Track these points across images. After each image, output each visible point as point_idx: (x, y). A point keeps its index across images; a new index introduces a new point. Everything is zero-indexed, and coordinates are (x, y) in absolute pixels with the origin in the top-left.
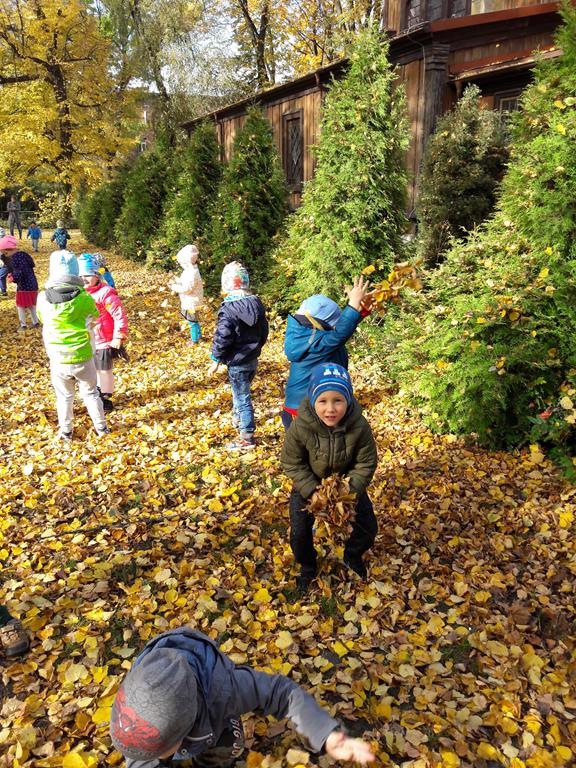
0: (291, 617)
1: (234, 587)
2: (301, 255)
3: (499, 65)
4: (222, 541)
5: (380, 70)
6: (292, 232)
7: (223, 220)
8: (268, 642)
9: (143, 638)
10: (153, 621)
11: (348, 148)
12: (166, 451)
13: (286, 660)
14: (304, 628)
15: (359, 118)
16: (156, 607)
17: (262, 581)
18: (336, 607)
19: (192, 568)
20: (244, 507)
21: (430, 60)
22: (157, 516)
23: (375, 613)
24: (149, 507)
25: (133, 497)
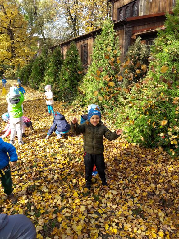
0: (85, 201)
1: (67, 192)
2: (87, 88)
3: (147, 31)
4: (63, 177)
5: (111, 32)
6: (84, 81)
7: (63, 77)
8: (77, 209)
9: (38, 209)
10: (41, 203)
11: (102, 55)
12: (45, 149)
13: (83, 215)
14: (89, 205)
15: (105, 46)
16: (42, 199)
17: (76, 190)
18: (99, 198)
19: (53, 186)
20: (70, 167)
21: (127, 29)
22: (42, 170)
23: (111, 200)
24: (39, 167)
25: (34, 163)
